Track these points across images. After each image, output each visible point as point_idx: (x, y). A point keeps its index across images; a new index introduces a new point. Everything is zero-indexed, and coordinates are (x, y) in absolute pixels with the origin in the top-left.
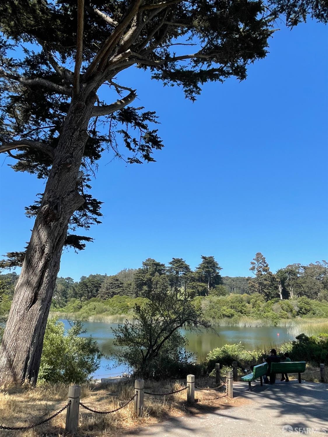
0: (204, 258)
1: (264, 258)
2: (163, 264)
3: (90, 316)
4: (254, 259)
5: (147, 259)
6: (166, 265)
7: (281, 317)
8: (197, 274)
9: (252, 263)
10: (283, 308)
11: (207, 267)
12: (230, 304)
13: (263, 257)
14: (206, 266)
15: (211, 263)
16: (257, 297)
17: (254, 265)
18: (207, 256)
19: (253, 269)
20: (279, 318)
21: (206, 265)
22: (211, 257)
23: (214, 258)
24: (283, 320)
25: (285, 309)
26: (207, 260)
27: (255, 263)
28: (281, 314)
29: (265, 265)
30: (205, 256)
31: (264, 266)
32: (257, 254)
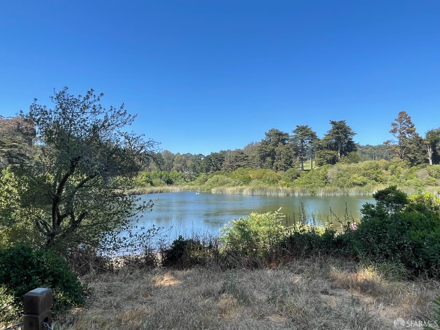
0: (333, 123)
1: (409, 118)
2: (286, 134)
3: (213, 188)
4: (395, 120)
5: (270, 129)
6: (290, 134)
7: (427, 184)
8: (325, 142)
9: (394, 125)
10: (431, 174)
11: (337, 133)
12: (363, 172)
13: (408, 116)
14: (335, 132)
15: (341, 128)
16: (397, 162)
17: (395, 127)
18: (337, 120)
19: (394, 131)
20: (425, 186)
21: (337, 130)
22: (342, 122)
23: (345, 122)
24: (430, 188)
25: (434, 175)
26: (337, 125)
27: (397, 124)
28: (428, 180)
29: (410, 126)
30: (334, 121)
31: (408, 126)
32: (400, 113)
